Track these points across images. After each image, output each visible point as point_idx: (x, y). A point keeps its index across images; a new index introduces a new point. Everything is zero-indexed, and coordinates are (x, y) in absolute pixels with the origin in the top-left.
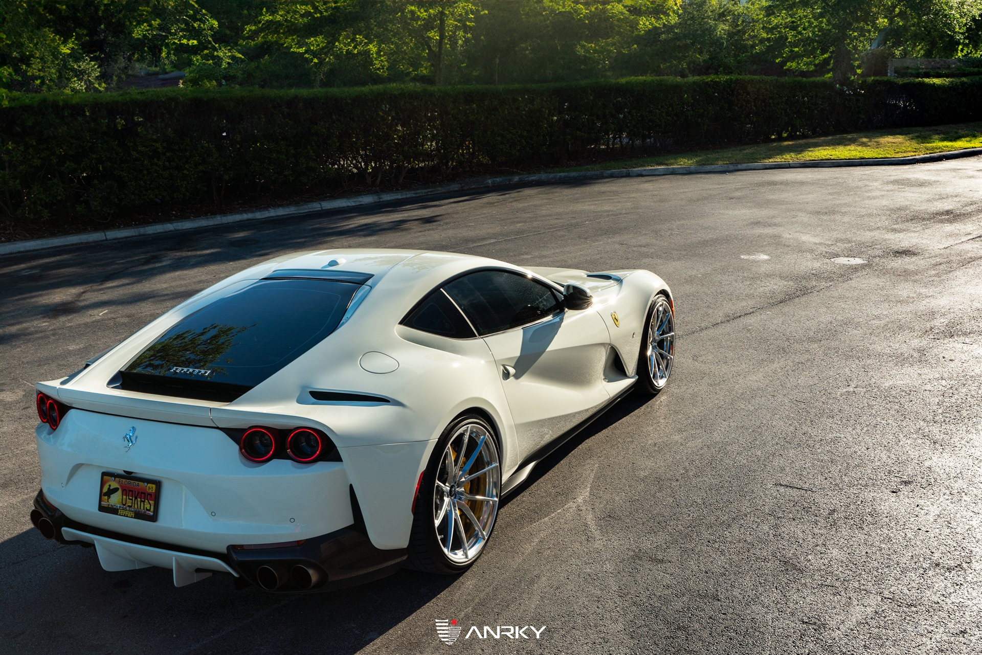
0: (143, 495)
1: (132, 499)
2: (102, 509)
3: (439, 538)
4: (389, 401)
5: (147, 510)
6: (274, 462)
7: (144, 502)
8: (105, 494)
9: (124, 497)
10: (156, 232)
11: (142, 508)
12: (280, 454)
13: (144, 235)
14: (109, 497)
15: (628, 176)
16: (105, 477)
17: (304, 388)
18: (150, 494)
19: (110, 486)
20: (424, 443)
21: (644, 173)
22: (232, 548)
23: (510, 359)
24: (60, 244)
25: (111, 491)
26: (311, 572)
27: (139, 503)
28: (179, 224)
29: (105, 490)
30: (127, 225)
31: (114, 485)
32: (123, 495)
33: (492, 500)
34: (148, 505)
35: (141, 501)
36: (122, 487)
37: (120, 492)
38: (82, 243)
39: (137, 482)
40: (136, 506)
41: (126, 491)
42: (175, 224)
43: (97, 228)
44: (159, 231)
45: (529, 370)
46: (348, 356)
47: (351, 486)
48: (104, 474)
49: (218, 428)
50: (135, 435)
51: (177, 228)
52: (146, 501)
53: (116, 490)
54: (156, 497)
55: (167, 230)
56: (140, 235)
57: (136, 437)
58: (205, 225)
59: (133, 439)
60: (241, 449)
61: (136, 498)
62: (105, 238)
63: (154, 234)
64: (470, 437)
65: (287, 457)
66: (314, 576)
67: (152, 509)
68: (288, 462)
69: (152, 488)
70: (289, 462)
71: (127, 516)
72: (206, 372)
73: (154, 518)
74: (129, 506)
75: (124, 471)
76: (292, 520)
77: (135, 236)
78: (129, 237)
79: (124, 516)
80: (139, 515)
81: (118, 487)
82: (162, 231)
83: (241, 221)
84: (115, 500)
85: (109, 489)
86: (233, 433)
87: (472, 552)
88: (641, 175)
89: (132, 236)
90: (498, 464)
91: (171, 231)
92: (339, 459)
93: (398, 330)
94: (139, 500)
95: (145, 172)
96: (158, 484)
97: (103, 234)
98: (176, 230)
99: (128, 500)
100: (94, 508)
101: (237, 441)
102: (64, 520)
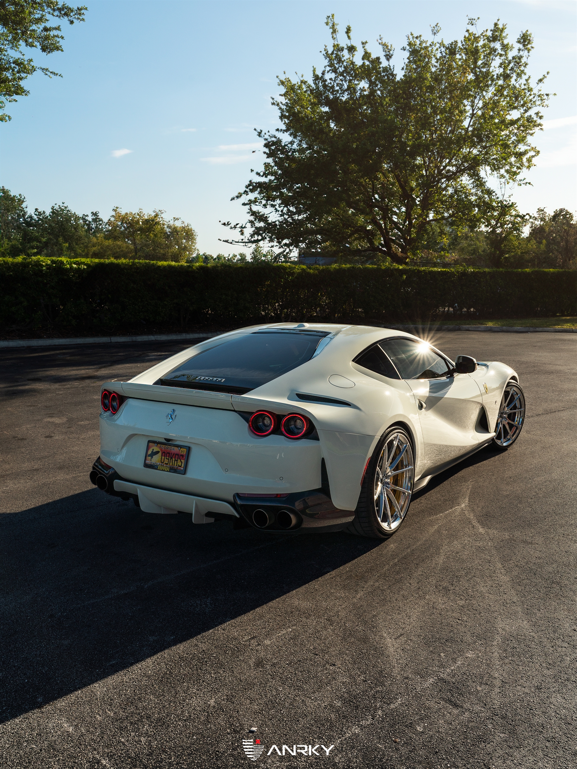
0: (178, 456)
1: (168, 459)
2: (146, 465)
3: (375, 509)
4: (350, 405)
5: (179, 466)
6: (272, 436)
7: (177, 461)
8: (149, 456)
9: (163, 457)
10: (143, 340)
11: (175, 465)
12: (277, 432)
13: (135, 341)
14: (152, 457)
15: (459, 330)
16: (150, 444)
17: (292, 391)
18: (183, 456)
19: (153, 450)
20: (372, 437)
21: (470, 329)
22: (237, 495)
23: (423, 397)
24: (81, 342)
25: (154, 454)
26: (292, 516)
27: (173, 462)
28: (159, 336)
29: (150, 452)
30: (124, 335)
31: (156, 449)
32: (162, 456)
33: (407, 492)
34: (180, 463)
35: (175, 460)
36: (161, 450)
37: (160, 454)
38: (95, 343)
39: (173, 447)
40: (171, 464)
41: (165, 454)
42: (156, 336)
43: (104, 335)
44: (145, 340)
45: (434, 407)
46: (321, 375)
47: (323, 460)
48: (149, 442)
49: (234, 411)
50: (175, 414)
51: (157, 339)
52: (179, 460)
53: (157, 453)
54: (187, 458)
55: (150, 340)
56: (133, 341)
57: (176, 416)
58: (175, 339)
59: (173, 417)
60: (249, 426)
61: (172, 458)
62: (110, 341)
63: (142, 341)
64: (398, 443)
65: (282, 434)
66: (294, 520)
67: (183, 466)
69: (184, 451)
70: (283, 437)
71: (164, 471)
72: (222, 380)
73: (184, 472)
74: (166, 464)
75: (165, 439)
76: (281, 479)
77: (130, 342)
78: (126, 342)
79: (162, 470)
80: (173, 470)
81: (159, 450)
82: (147, 340)
83: (198, 338)
84: (156, 460)
85: (152, 452)
86: (244, 415)
87: (394, 525)
88: (468, 330)
89: (128, 342)
90: (413, 467)
91: (153, 341)
92: (317, 438)
93: (352, 364)
94: (174, 459)
95: (140, 300)
96: (189, 449)
97: (109, 339)
98: (156, 340)
99: (165, 459)
100: (141, 465)
101: (247, 420)
102: (116, 476)
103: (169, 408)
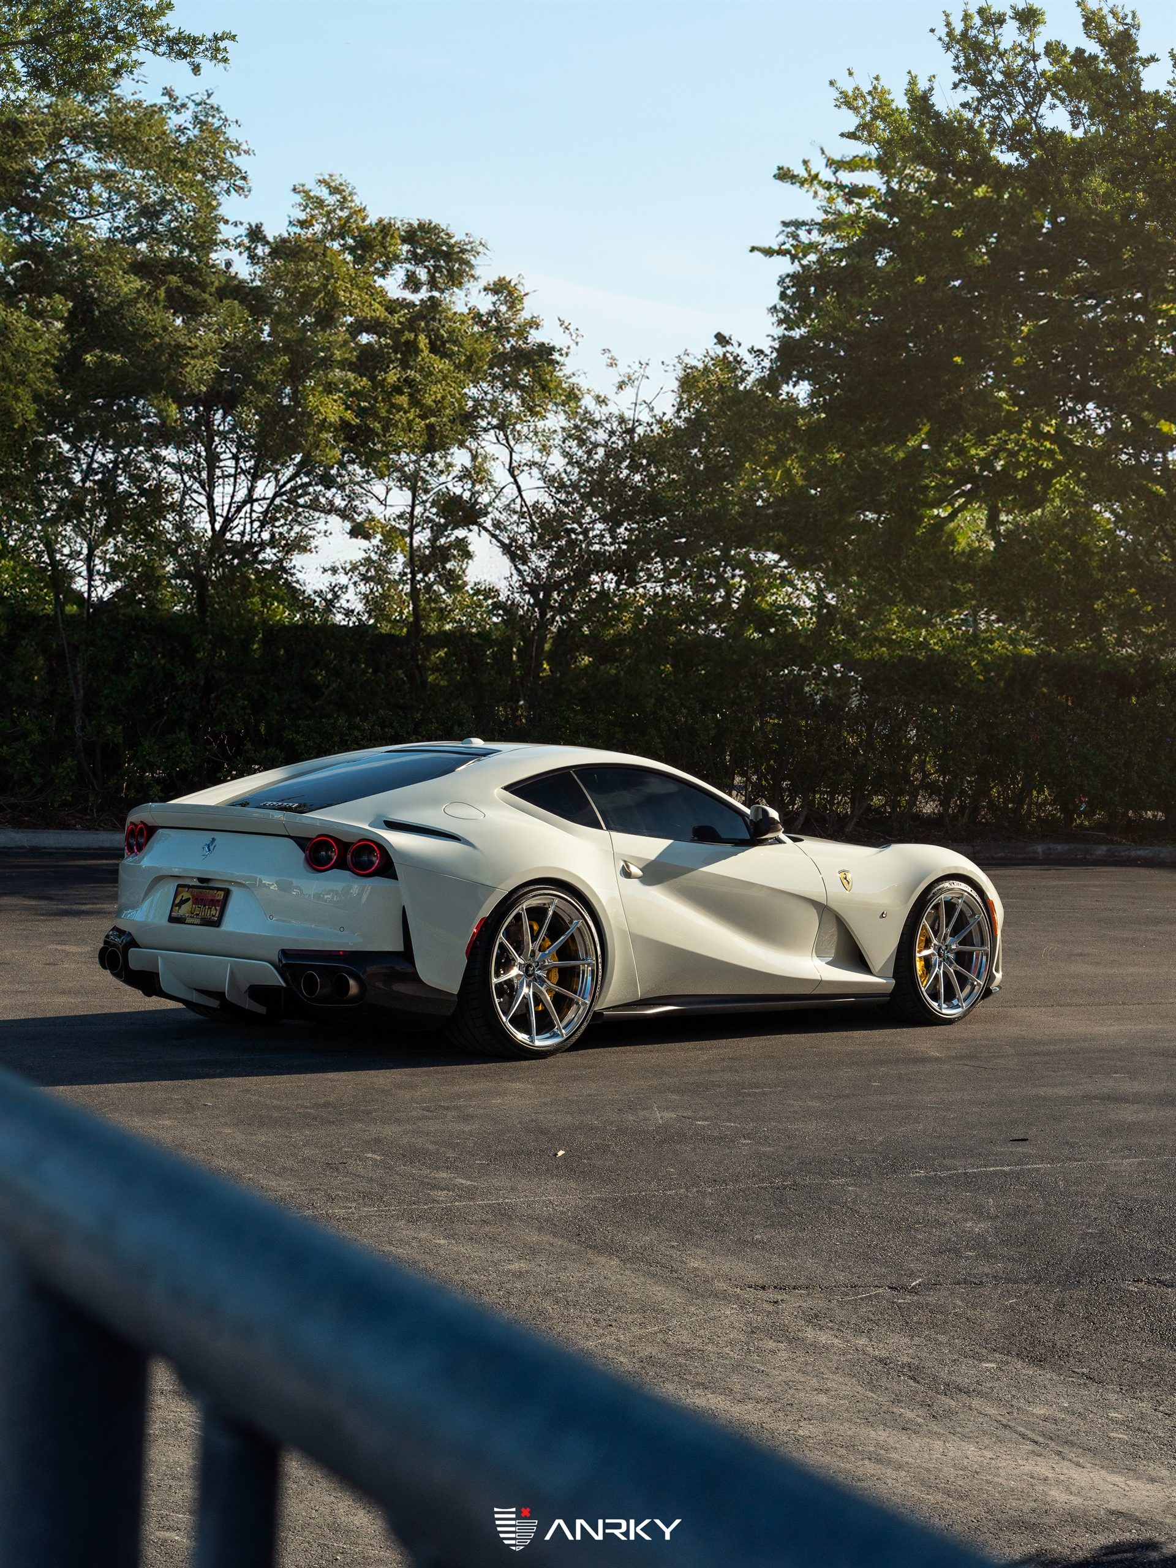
0: (213, 903)
1: (200, 908)
2: (172, 919)
3: (496, 1000)
4: (460, 841)
5: (214, 916)
6: (334, 872)
7: (212, 909)
8: (177, 905)
9: (194, 906)
11: (209, 914)
12: (341, 865)
14: (180, 907)
16: (180, 889)
17: (379, 816)
18: (218, 901)
19: (183, 897)
20: (490, 889)
22: (283, 952)
23: (638, 859)
25: (183, 902)
26: (352, 982)
27: (206, 911)
29: (177, 901)
31: (186, 895)
32: (193, 904)
33: (579, 1000)
34: (214, 912)
35: (209, 909)
36: (193, 896)
37: (191, 902)
39: (208, 891)
40: (203, 914)
41: (197, 901)
45: (668, 882)
46: (435, 801)
47: (404, 908)
48: (179, 886)
49: (289, 836)
50: (214, 846)
52: (214, 908)
53: (187, 900)
54: (223, 904)
57: (214, 848)
59: (211, 849)
60: (306, 857)
61: (204, 906)
64: (554, 913)
65: (347, 869)
66: (353, 987)
67: (217, 916)
68: (347, 873)
69: (221, 895)
70: (349, 872)
71: (193, 924)
73: (217, 924)
74: (196, 914)
75: (200, 880)
76: (342, 930)
79: (191, 924)
80: (205, 922)
81: (190, 897)
84: (185, 910)
85: (181, 900)
86: (301, 842)
92: (395, 877)
93: (498, 792)
94: (207, 907)
96: (228, 893)
99: (196, 909)
100: (164, 921)
101: (303, 848)
102: (133, 943)
103: (207, 836)
